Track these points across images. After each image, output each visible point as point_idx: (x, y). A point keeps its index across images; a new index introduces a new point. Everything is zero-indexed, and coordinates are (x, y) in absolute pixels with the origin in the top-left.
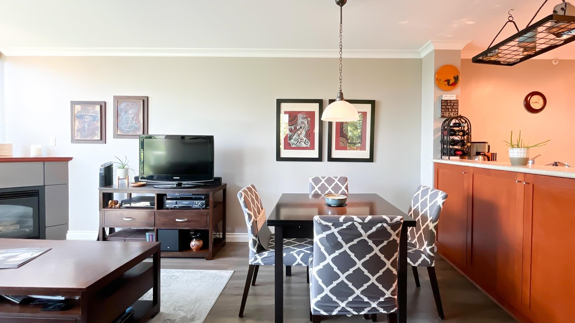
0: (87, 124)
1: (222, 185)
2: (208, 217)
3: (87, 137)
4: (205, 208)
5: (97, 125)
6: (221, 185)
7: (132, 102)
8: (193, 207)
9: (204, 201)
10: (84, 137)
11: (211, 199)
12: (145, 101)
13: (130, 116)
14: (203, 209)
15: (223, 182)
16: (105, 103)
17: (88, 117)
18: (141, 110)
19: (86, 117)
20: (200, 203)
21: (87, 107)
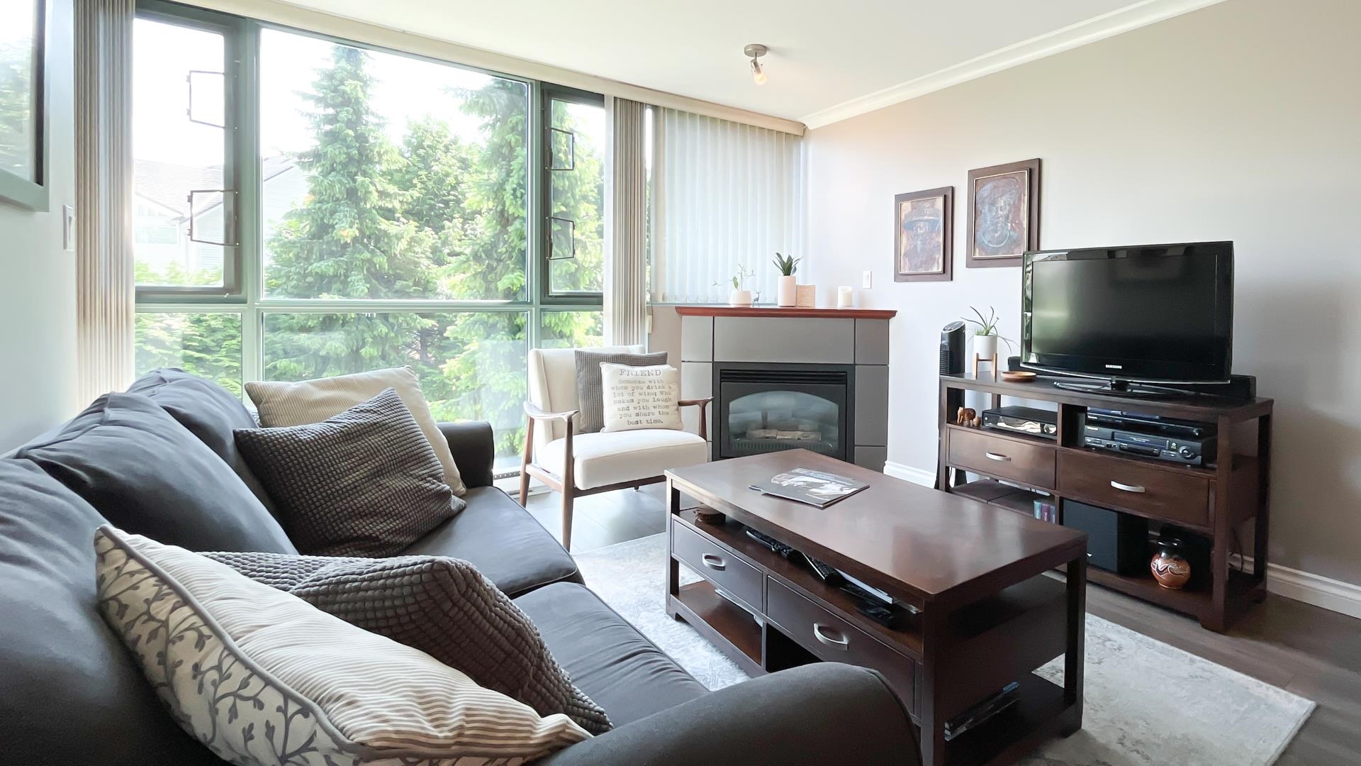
0: (921, 241)
1: (1257, 402)
2: (1212, 495)
3: (921, 266)
4: (1202, 466)
5: (937, 239)
6: (1254, 401)
7: (1005, 177)
8: (1161, 457)
9: (1198, 445)
10: (916, 267)
11: (1223, 442)
12: (1033, 172)
13: (1001, 213)
14: (1193, 466)
15: (1261, 392)
16: (953, 189)
17: (922, 224)
18: (1024, 195)
19: (918, 225)
20: (1184, 448)
21: (920, 204)
